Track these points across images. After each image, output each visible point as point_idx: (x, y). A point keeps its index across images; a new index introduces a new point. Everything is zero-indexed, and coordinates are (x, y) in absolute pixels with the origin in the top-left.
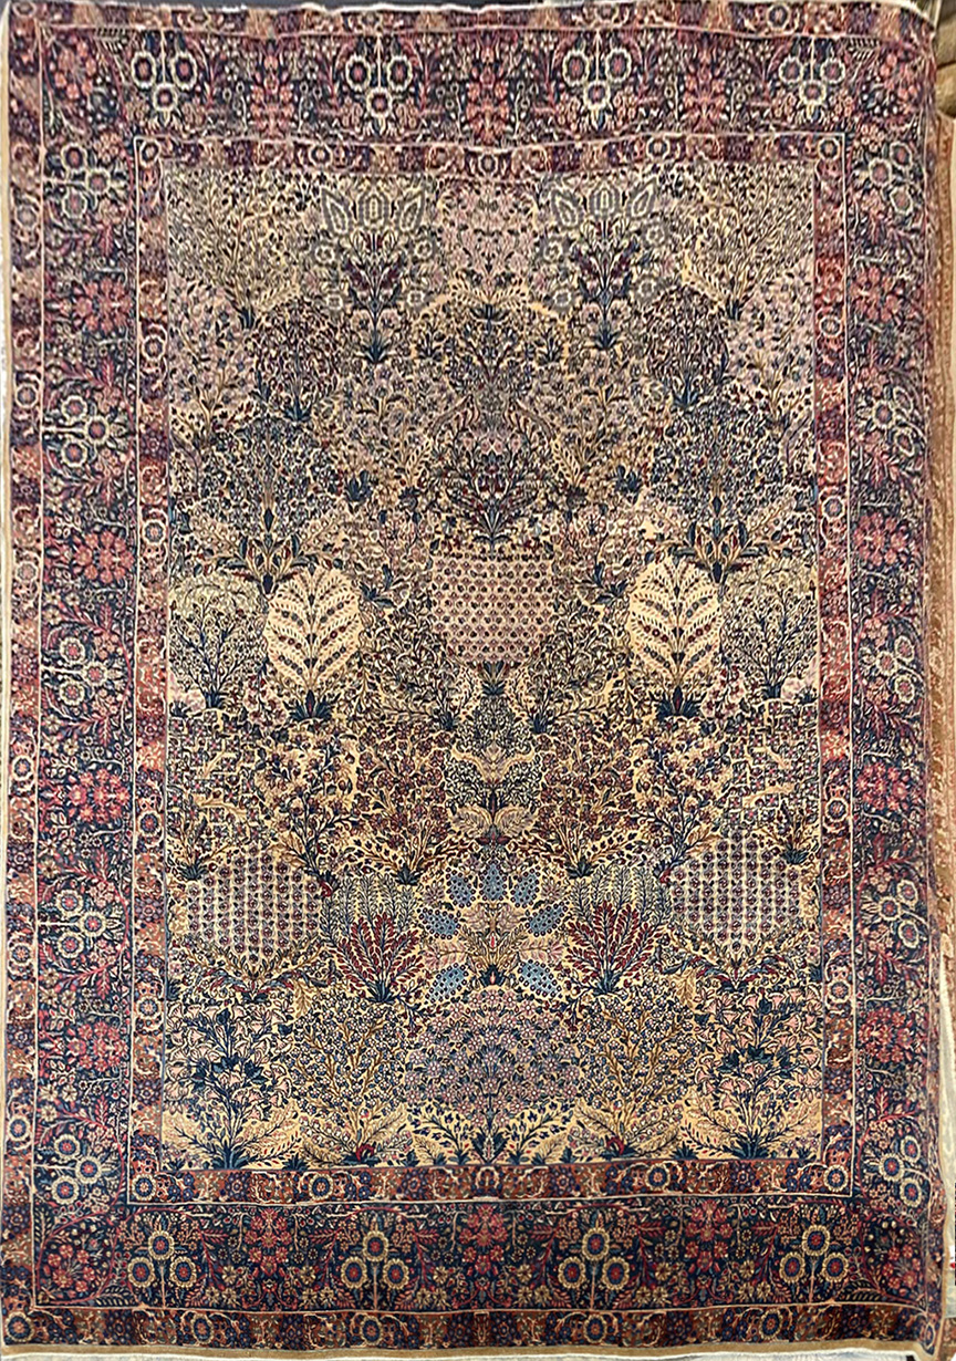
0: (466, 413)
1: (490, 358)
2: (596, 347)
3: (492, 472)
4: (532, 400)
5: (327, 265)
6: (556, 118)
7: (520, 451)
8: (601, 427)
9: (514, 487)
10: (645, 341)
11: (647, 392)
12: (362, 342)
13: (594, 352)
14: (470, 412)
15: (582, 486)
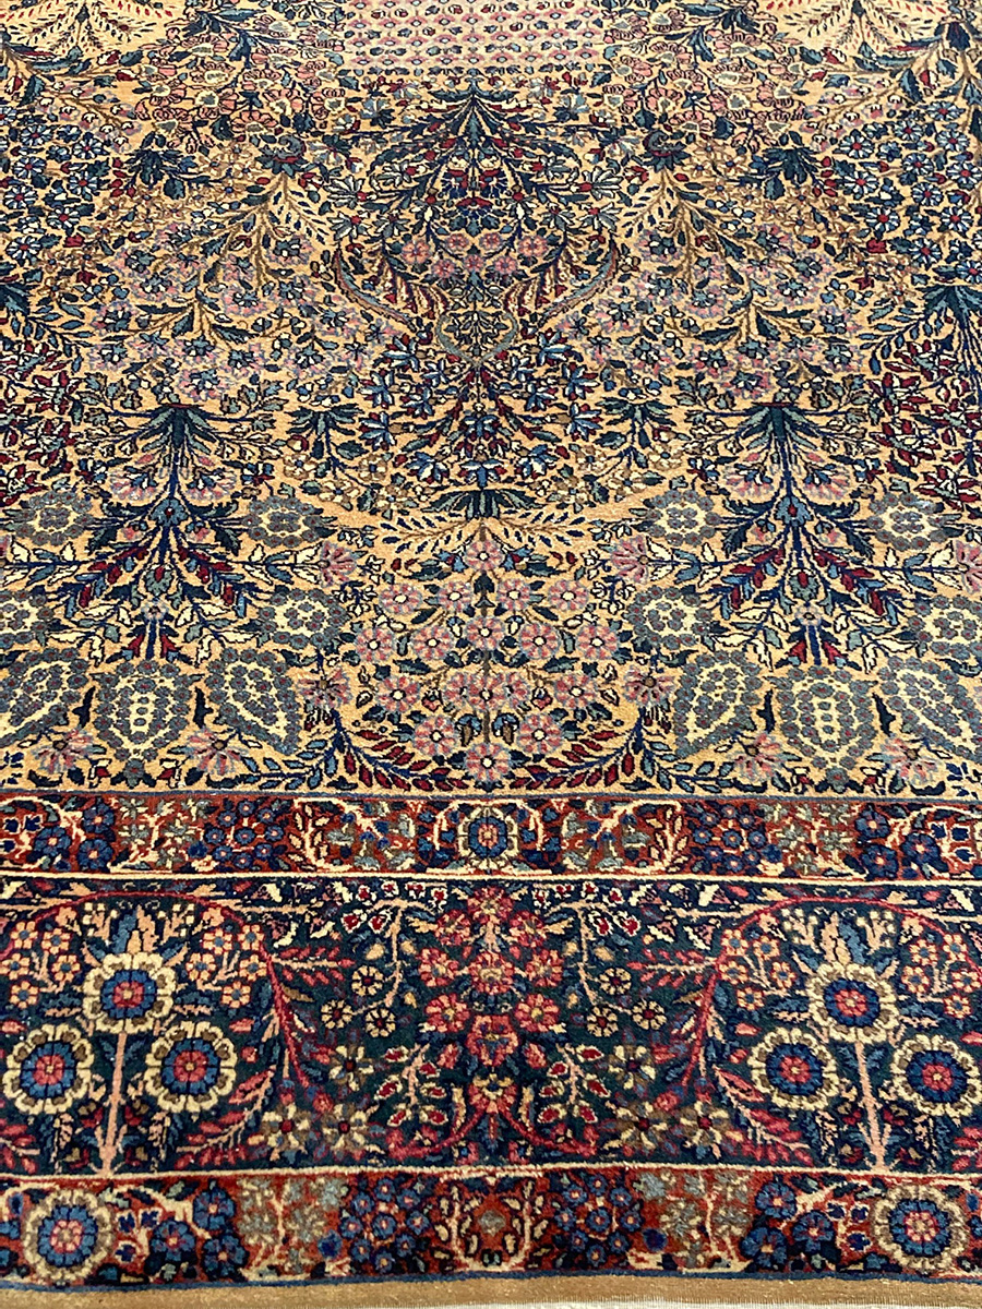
0: (539, 302)
1: (480, 416)
2: (206, 416)
3: (474, 200)
4: (376, 334)
5: (942, 603)
6: (269, 941)
7: (407, 238)
8: (211, 260)
9: (423, 180)
10: (78, 405)
11: (91, 314)
12: (818, 442)
13: (212, 407)
14: (531, 307)
15: (268, 174)
